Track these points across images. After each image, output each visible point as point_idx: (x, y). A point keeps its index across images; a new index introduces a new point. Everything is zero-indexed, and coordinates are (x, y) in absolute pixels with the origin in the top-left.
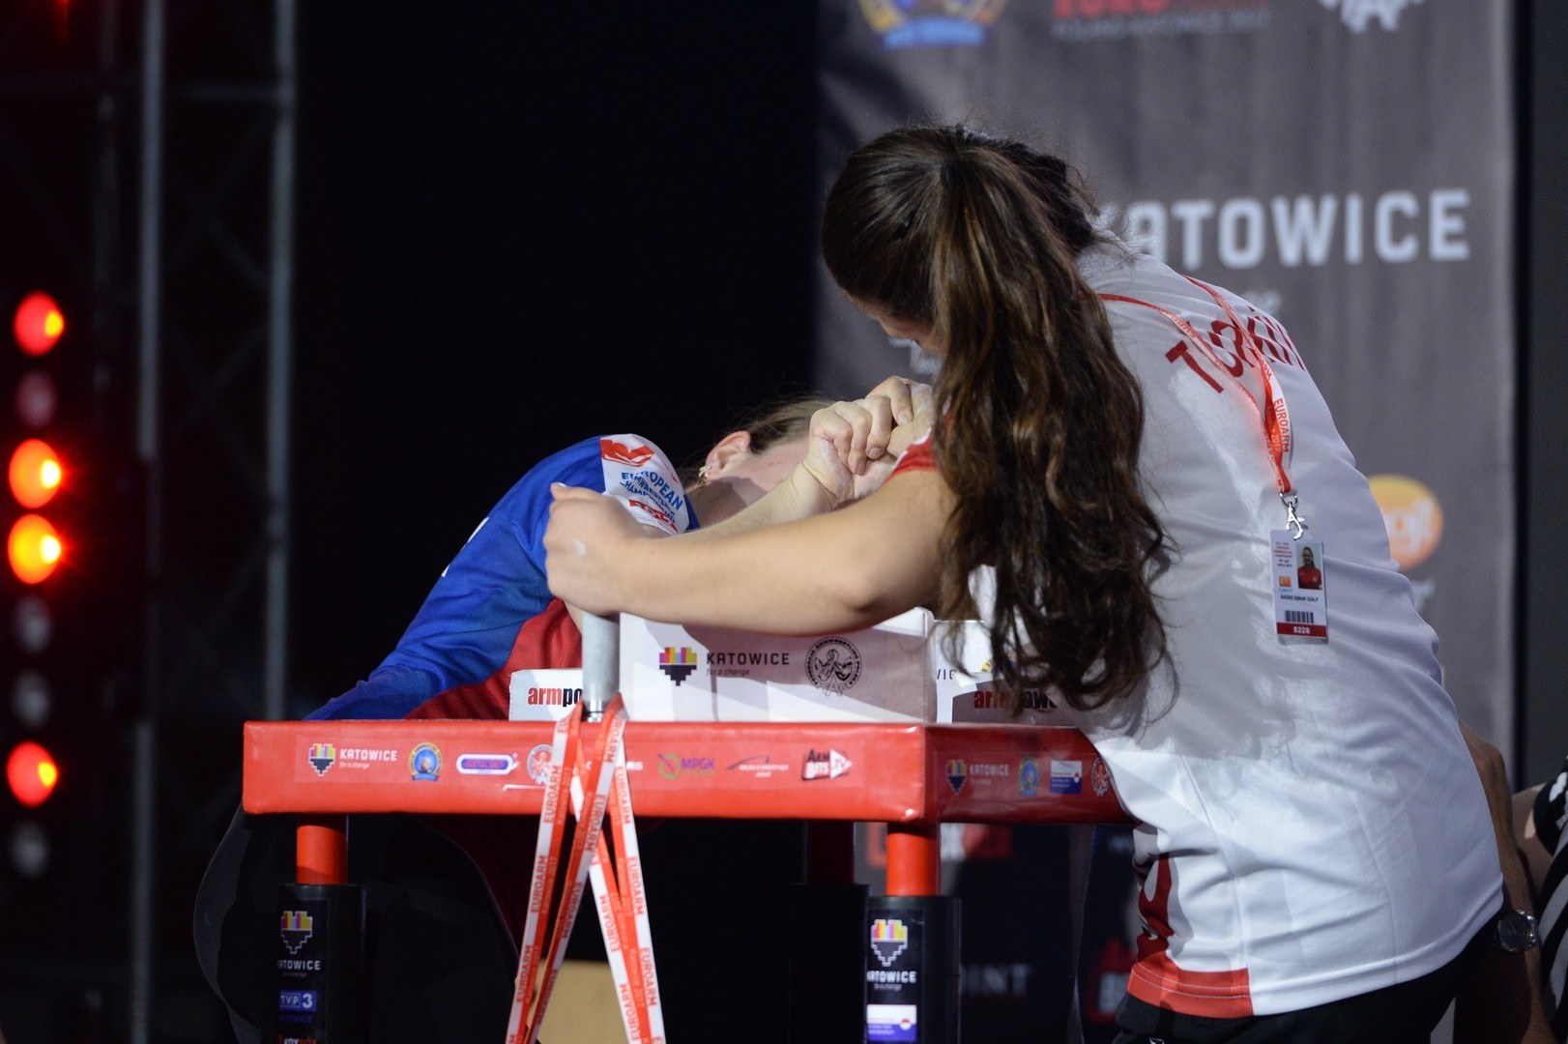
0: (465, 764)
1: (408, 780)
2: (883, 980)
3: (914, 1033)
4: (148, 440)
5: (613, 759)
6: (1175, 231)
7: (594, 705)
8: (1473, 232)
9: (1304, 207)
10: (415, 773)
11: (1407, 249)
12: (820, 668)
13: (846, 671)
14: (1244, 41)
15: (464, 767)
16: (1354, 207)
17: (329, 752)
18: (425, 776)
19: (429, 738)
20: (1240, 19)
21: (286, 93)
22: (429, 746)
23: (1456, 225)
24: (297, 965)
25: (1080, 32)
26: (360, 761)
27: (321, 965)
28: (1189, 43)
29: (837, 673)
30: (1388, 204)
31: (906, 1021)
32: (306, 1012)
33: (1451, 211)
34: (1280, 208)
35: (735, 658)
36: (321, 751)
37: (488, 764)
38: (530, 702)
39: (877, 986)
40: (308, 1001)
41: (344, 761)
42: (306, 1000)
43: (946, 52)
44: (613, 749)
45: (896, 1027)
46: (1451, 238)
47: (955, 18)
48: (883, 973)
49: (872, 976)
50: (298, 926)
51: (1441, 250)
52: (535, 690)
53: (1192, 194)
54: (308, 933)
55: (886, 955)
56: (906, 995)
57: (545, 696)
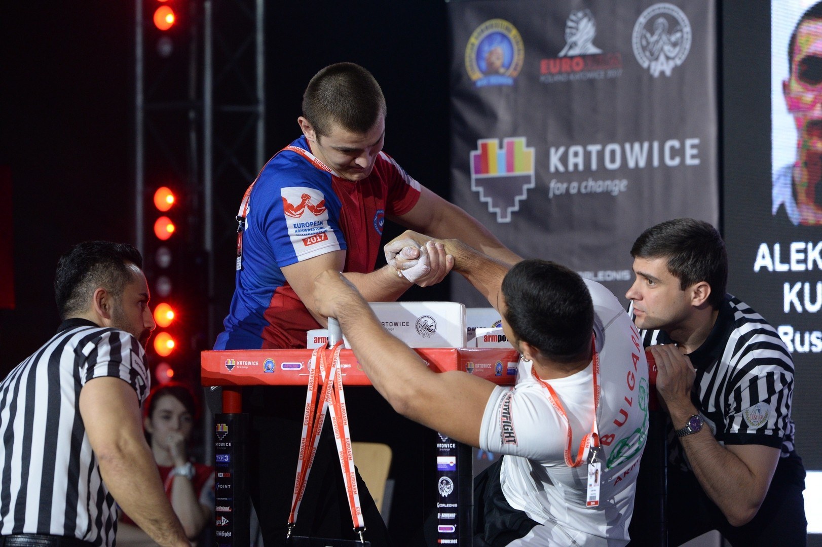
0: (284, 366)
1: (262, 373)
2: (443, 447)
3: (455, 467)
4: (208, 244)
5: (335, 366)
6: (587, 155)
7: (333, 342)
8: (701, 154)
9: (637, 146)
10: (265, 370)
11: (677, 161)
12: (421, 327)
13: (431, 328)
14: (612, 82)
15: (284, 367)
16: (656, 145)
17: (233, 363)
18: (269, 371)
19: (270, 356)
20: (611, 73)
21: (261, 109)
22: (271, 359)
23: (695, 152)
24: (222, 444)
25: (550, 79)
26: (245, 366)
27: (231, 444)
28: (592, 82)
29: (428, 329)
30: (669, 144)
31: (451, 463)
32: (225, 463)
33: (693, 147)
34: (627, 146)
35: (388, 324)
36: (230, 362)
37: (293, 366)
38: (315, 343)
39: (440, 449)
40: (227, 458)
41: (239, 366)
42: (226, 458)
43: (500, 88)
44: (335, 362)
45: (448, 465)
46: (693, 157)
47: (503, 75)
48: (443, 444)
49: (439, 445)
50: (222, 429)
51: (689, 161)
52: (317, 338)
53: (594, 142)
54: (226, 432)
55: (444, 437)
56: (451, 453)
57: (320, 340)
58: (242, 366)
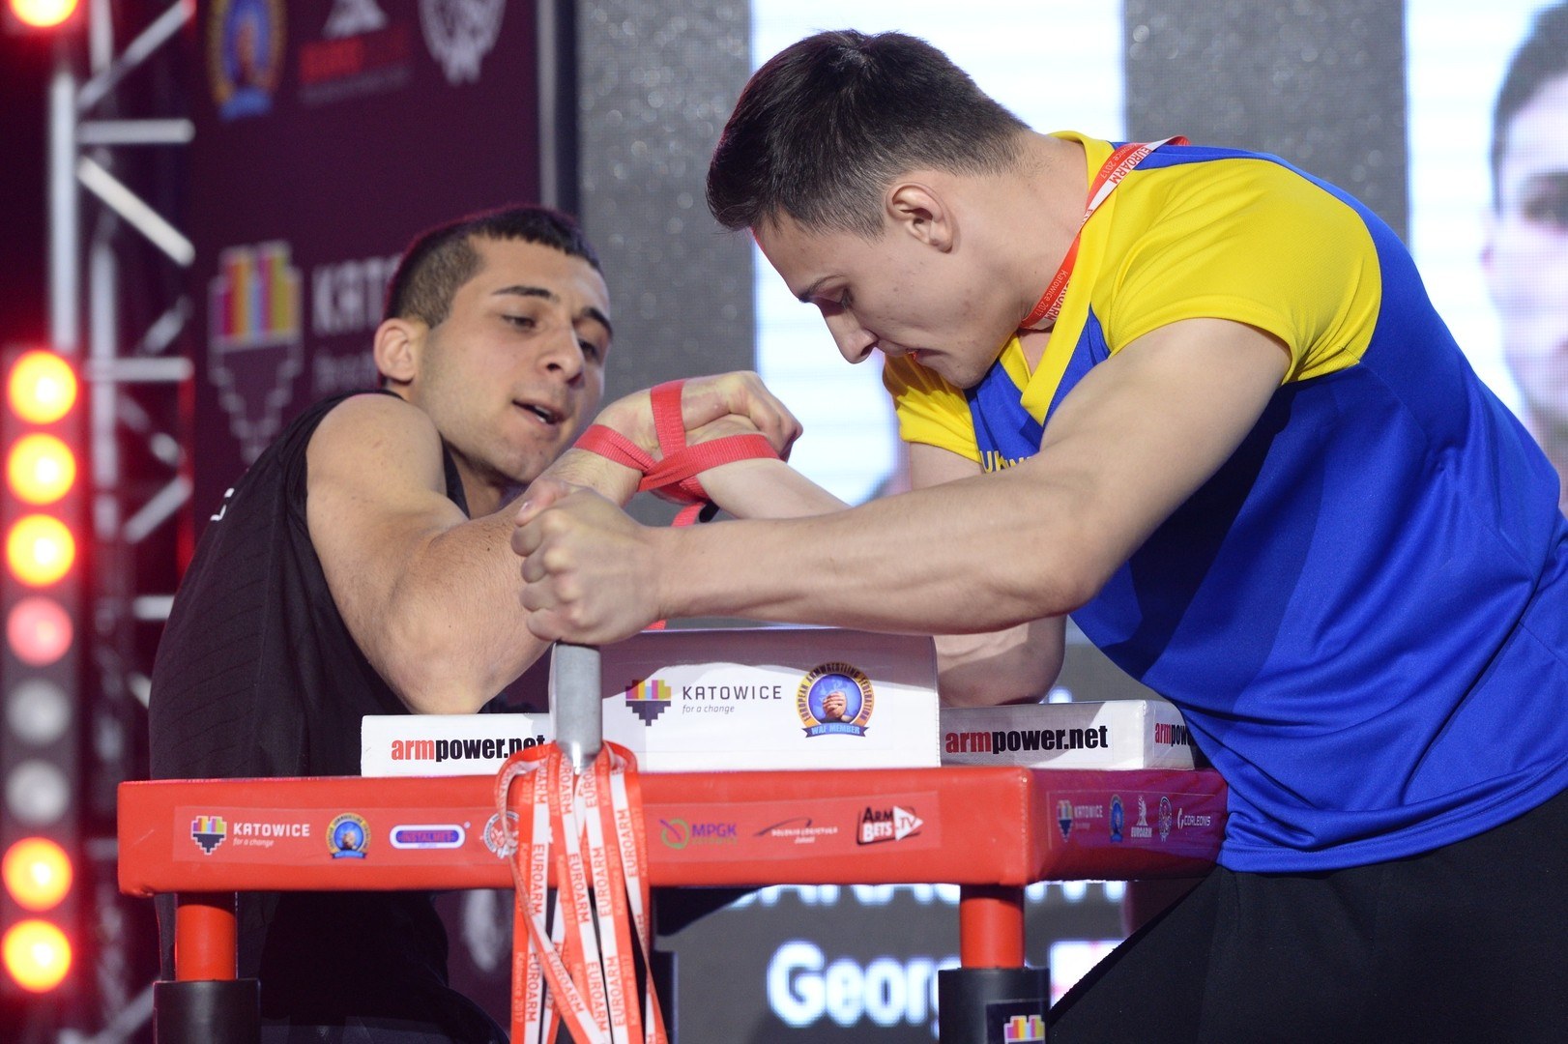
58: (253, 836)
